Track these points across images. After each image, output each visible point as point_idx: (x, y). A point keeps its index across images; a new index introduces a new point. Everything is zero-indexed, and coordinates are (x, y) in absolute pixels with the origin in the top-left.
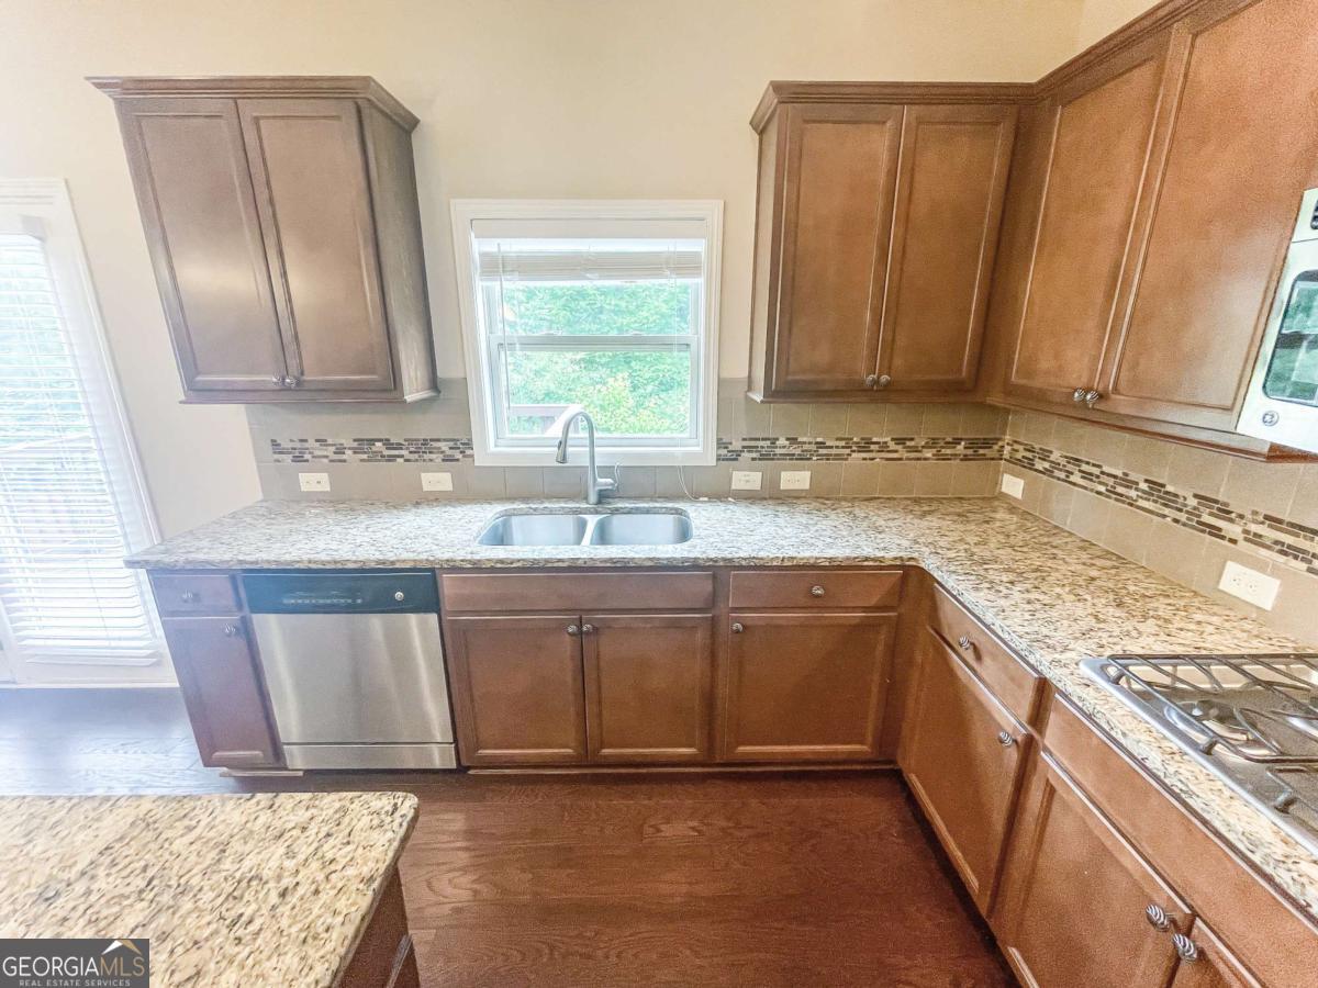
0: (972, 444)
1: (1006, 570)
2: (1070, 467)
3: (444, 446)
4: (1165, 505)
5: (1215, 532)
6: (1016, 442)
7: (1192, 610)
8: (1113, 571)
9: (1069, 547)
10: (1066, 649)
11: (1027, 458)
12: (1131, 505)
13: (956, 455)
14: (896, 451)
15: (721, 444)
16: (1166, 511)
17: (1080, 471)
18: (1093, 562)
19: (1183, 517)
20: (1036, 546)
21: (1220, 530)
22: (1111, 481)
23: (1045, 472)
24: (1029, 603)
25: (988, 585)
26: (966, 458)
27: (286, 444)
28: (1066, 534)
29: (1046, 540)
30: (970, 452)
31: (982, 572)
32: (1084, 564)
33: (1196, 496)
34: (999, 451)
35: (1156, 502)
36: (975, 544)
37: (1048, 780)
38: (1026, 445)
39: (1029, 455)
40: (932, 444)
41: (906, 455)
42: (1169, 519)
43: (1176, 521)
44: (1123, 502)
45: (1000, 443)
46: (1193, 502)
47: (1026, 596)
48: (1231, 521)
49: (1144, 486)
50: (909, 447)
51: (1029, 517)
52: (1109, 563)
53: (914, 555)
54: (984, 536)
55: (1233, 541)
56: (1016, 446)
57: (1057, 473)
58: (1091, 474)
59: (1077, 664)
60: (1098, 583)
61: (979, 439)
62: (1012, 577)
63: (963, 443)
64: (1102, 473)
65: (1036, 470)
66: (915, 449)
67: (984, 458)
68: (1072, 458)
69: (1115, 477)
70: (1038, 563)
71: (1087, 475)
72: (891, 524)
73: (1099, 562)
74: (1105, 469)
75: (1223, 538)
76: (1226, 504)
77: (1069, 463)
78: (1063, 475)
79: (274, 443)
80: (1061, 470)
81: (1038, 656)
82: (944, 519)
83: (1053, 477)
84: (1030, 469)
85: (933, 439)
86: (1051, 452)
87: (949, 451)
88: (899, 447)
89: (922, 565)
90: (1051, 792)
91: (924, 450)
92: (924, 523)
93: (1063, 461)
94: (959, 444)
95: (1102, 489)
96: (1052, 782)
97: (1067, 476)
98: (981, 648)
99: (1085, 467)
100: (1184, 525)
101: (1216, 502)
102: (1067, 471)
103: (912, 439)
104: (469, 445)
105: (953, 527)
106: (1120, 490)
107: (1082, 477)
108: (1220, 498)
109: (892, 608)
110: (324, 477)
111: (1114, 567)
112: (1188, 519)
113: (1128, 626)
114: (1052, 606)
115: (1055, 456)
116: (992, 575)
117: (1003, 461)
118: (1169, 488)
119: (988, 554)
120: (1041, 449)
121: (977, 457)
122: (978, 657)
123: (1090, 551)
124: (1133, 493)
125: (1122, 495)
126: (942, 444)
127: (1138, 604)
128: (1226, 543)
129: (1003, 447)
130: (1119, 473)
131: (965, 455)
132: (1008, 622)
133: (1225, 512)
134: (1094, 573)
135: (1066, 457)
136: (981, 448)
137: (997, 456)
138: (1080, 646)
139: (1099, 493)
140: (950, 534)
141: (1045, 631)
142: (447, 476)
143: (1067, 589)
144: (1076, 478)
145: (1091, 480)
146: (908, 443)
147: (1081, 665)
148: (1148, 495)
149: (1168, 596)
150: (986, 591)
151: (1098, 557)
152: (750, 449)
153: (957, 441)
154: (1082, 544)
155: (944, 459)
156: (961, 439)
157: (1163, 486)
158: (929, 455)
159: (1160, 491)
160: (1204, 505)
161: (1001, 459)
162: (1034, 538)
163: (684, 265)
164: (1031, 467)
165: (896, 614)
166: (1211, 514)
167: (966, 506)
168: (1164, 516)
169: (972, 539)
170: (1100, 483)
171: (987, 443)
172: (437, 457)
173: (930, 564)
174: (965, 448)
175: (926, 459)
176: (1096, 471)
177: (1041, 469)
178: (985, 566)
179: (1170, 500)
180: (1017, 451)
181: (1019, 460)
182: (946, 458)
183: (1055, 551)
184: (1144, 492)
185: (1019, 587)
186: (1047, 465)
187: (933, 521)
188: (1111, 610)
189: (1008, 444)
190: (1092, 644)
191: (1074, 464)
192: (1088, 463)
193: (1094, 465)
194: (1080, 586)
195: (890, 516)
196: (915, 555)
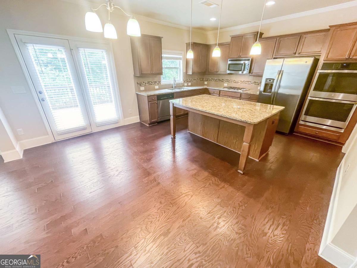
3: (158, 82)
15: (184, 80)
17: (213, 80)
26: (202, 81)
27: (139, 83)
39: (207, 79)
79: (137, 83)
91: (199, 80)
93: (211, 79)
104: (160, 82)
110: (144, 88)
130: (216, 79)
142: (158, 86)
152: (186, 81)
163: (180, 59)
172: (157, 84)
189: (205, 79)
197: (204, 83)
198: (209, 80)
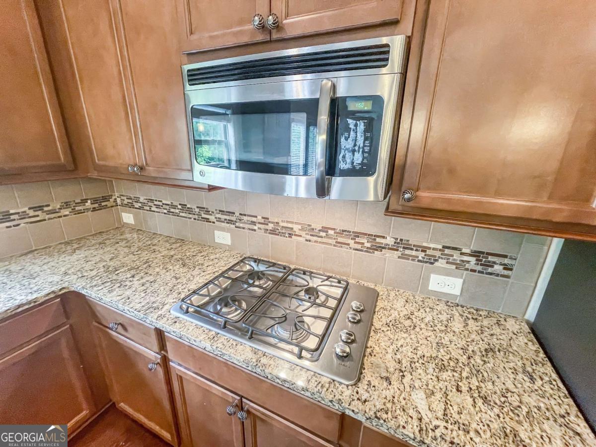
0: (95, 201)
1: (129, 270)
2: (150, 204)
4: (190, 213)
5: (208, 220)
6: (122, 195)
7: (210, 255)
8: (180, 249)
9: (161, 242)
10: (164, 305)
11: (130, 203)
12: (178, 216)
13: (87, 209)
14: (38, 216)
16: (190, 216)
17: (154, 205)
18: (171, 247)
19: (196, 217)
20: (145, 248)
21: (208, 219)
22: (167, 207)
23: (140, 208)
24: (143, 285)
25: (119, 285)
26: (94, 209)
28: (159, 236)
29: (149, 242)
30: (96, 205)
31: (115, 277)
32: (168, 249)
33: (198, 207)
34: (114, 202)
35: (186, 213)
36: (111, 260)
37: (177, 374)
38: (127, 196)
39: (130, 201)
40: (67, 205)
41: (47, 217)
42: (192, 219)
43: (195, 219)
44: (175, 215)
45: (114, 198)
46: (197, 210)
47: (140, 282)
48: (211, 215)
49: (180, 207)
50: (46, 211)
51: (140, 232)
52: (178, 245)
53: (64, 286)
54: (116, 252)
55: (214, 223)
56: (122, 198)
57: (145, 208)
58: (159, 205)
59: (169, 312)
60: (175, 257)
61: (100, 197)
62: (133, 272)
63: (89, 201)
64: (163, 204)
65: (136, 208)
66: (53, 212)
67: (106, 207)
68: (149, 199)
69: (168, 205)
70: (147, 258)
71: (158, 206)
72: (45, 267)
73: (174, 246)
74: (164, 202)
75: (210, 222)
76: (207, 209)
77: (148, 202)
78: (148, 208)
80: (146, 206)
81: (150, 318)
82: (89, 250)
83: (144, 210)
84: (133, 208)
85: (67, 202)
86: (139, 198)
87: (80, 208)
88: (39, 213)
89: (73, 289)
90: (180, 378)
91: (62, 211)
92: (75, 257)
93: (146, 201)
94: (87, 202)
95: (166, 211)
96: (179, 374)
97: (150, 209)
98: (125, 324)
99: (156, 203)
100: (198, 220)
101: (204, 208)
102: (149, 206)
103: (48, 206)
105: (95, 253)
106: (172, 210)
107: (156, 208)
108: (204, 206)
109: (64, 324)
111: (181, 246)
112: (198, 217)
113: (189, 275)
114: (155, 281)
115: (142, 200)
116: (122, 277)
117: (119, 207)
118: (188, 206)
119: (119, 263)
120: (134, 197)
121: (101, 208)
122: (125, 329)
123: (170, 241)
124: (177, 211)
125: (173, 212)
126: (74, 205)
127: (191, 261)
128: (211, 224)
129: (116, 199)
130: (169, 203)
131: (93, 208)
132: (131, 305)
133: (207, 212)
134: (172, 253)
135: (146, 199)
136: (102, 202)
137: (114, 204)
138: (170, 300)
139: (165, 213)
140: (93, 259)
141: (153, 299)
143: (161, 267)
144: (154, 209)
145: (160, 208)
146: (46, 209)
147: (171, 311)
148: (182, 210)
149: (201, 252)
150: (117, 290)
151: (173, 243)
153: (84, 201)
154: (165, 239)
155: (78, 213)
156: (88, 199)
157: (186, 205)
158: (67, 213)
159: (185, 208)
160: (202, 211)
161: (117, 206)
162: (144, 243)
164: (132, 206)
165: (68, 326)
166: (204, 213)
167: (105, 236)
168: (191, 218)
169: (107, 257)
170: (164, 209)
171: (106, 199)
173: (78, 286)
174: (92, 204)
175: (65, 216)
176: (160, 204)
177: (138, 207)
178: (117, 272)
179: (190, 210)
180: (124, 200)
181: (126, 204)
182: (80, 212)
183: (154, 247)
184: (181, 209)
185: (137, 278)
186: (140, 205)
187: (81, 254)
188: (181, 270)
189: (118, 197)
190: (175, 295)
191: (151, 202)
192: (156, 201)
193: (159, 201)
194: (167, 263)
195: (46, 261)
196: (66, 285)
197: (119, 219)
198: (137, 205)
